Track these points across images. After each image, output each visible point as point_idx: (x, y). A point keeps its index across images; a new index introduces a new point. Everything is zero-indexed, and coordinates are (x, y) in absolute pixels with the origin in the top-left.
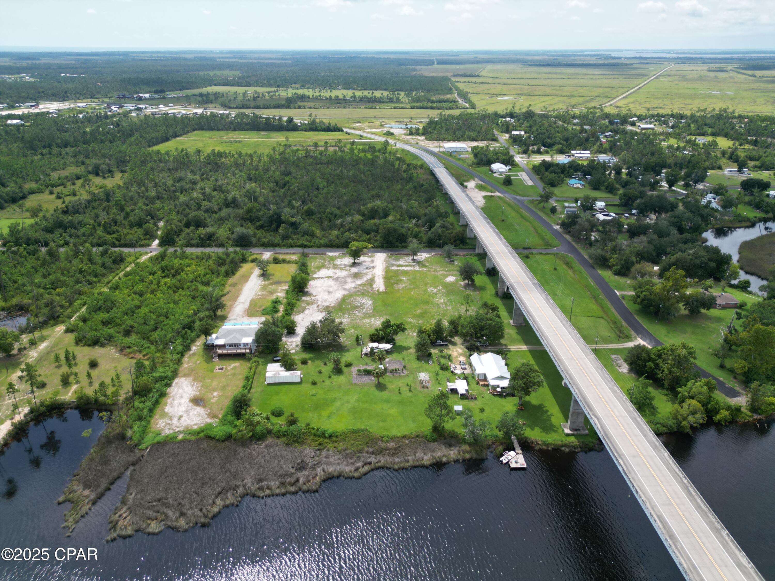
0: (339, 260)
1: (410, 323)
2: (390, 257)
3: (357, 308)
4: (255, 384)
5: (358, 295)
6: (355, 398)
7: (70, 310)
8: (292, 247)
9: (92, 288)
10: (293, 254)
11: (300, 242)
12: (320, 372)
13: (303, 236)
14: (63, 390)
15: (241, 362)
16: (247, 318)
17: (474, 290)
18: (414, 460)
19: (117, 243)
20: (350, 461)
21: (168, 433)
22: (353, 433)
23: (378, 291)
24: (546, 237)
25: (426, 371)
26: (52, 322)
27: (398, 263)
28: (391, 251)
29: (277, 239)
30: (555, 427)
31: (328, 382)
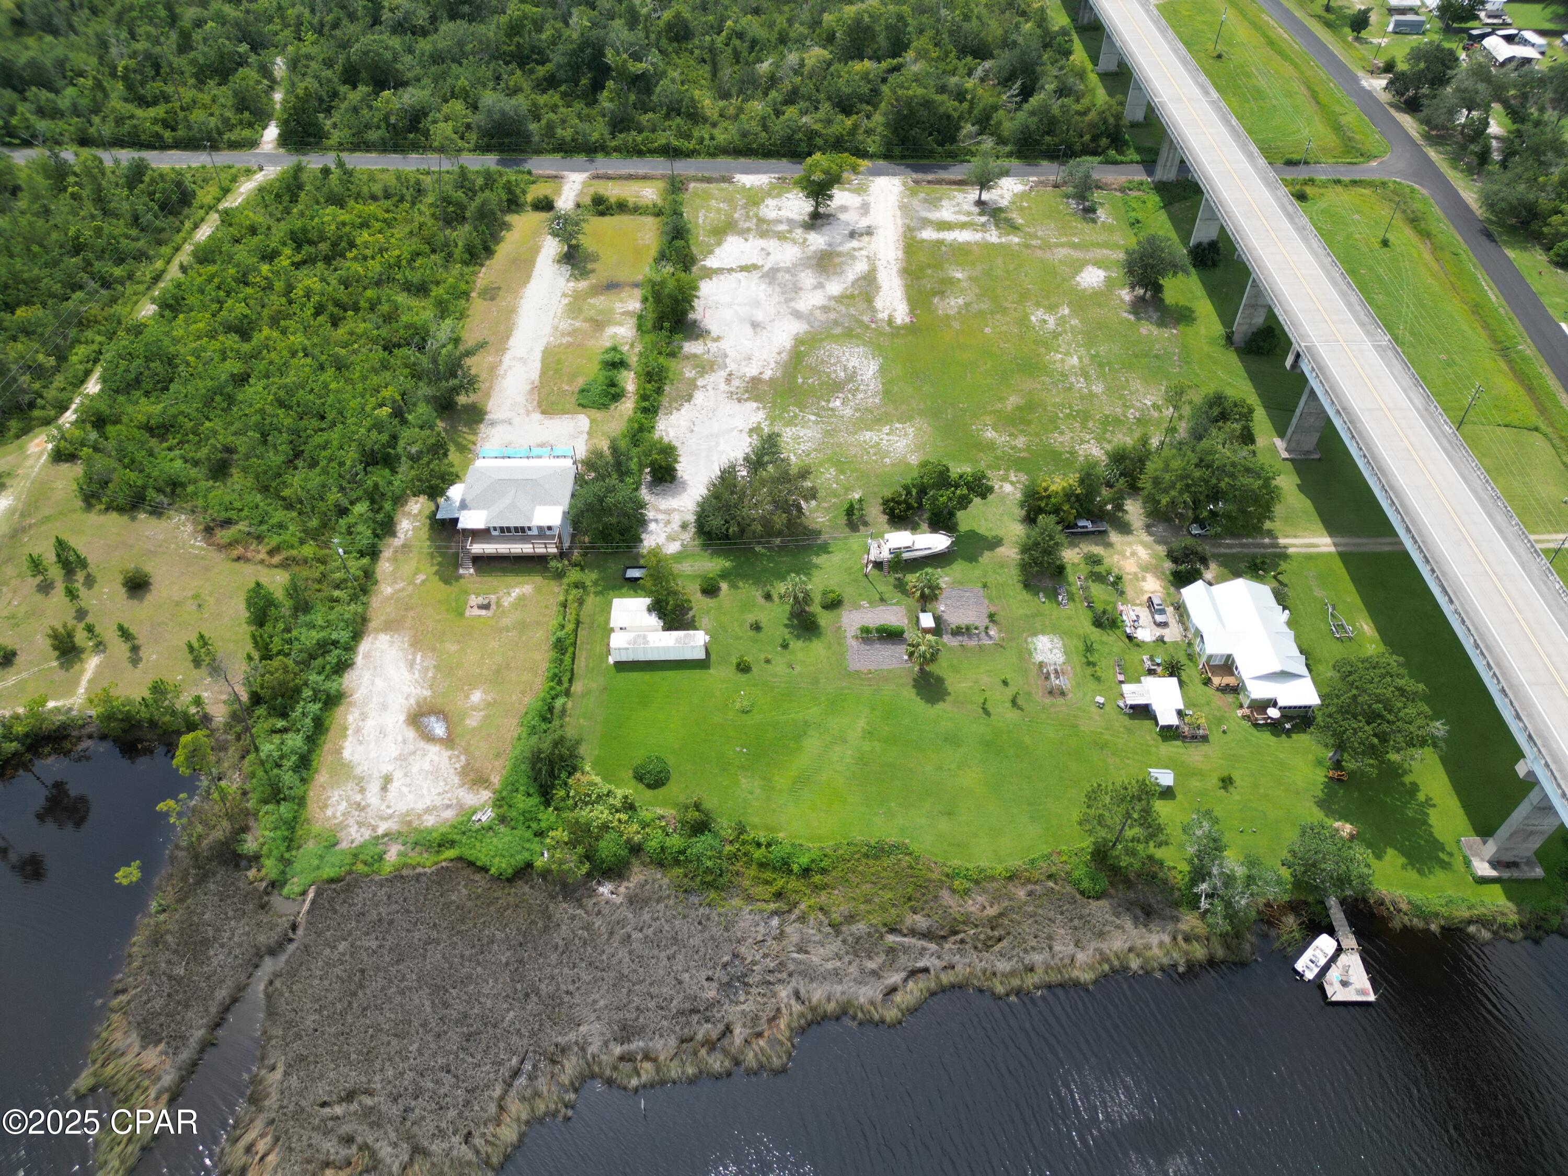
0: (771, 202)
1: (991, 446)
2: (913, 193)
3: (836, 387)
4: (581, 663)
5: (835, 338)
6: (861, 723)
7: (59, 380)
8: (640, 153)
9: (114, 300)
10: (645, 178)
11: (662, 138)
12: (757, 627)
13: (667, 116)
14: (62, 674)
15: (538, 579)
16: (537, 416)
17: (1161, 323)
18: (1048, 968)
19: (167, 135)
20: (871, 965)
21: (359, 840)
22: (866, 856)
23: (890, 322)
24: (1343, 120)
25: (1053, 629)
26: (14, 425)
27: (935, 215)
28: (916, 169)
29: (598, 131)
30: (1443, 849)
31: (779, 666)
